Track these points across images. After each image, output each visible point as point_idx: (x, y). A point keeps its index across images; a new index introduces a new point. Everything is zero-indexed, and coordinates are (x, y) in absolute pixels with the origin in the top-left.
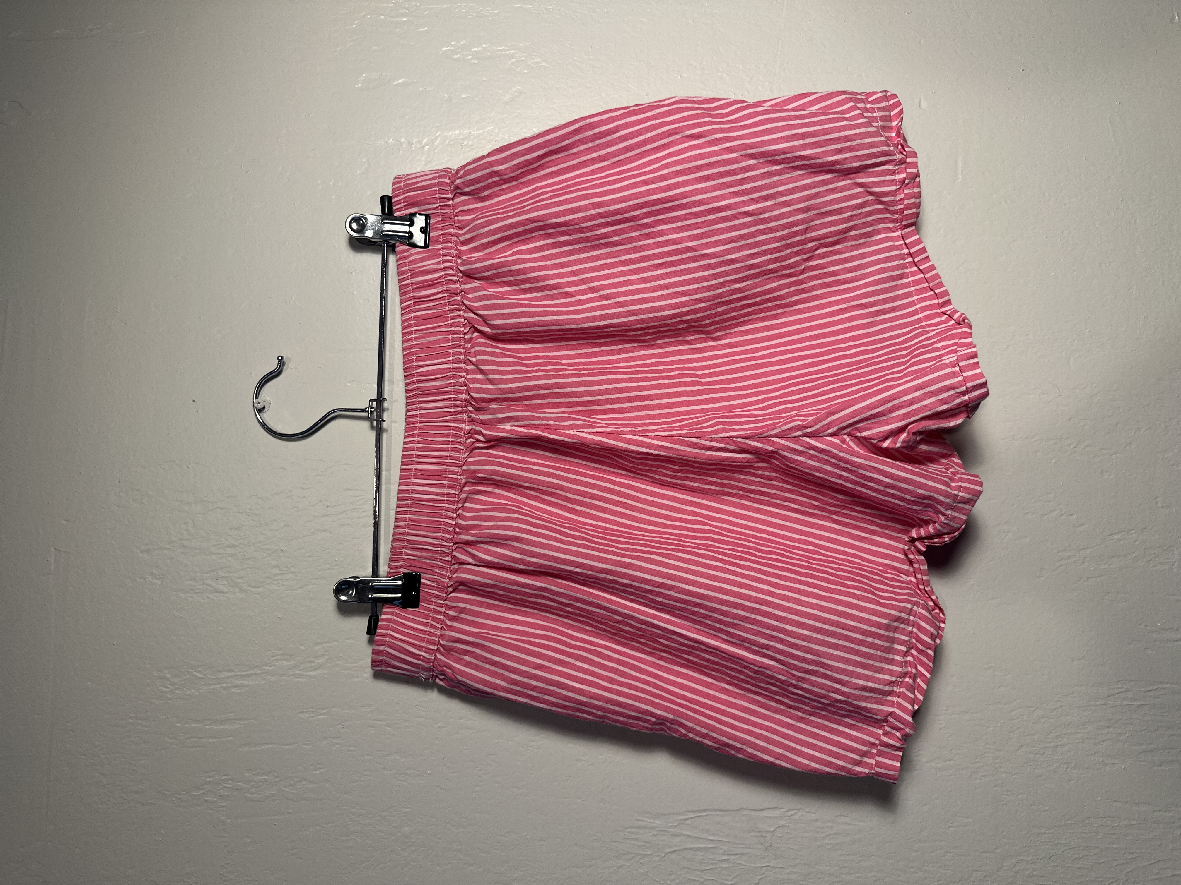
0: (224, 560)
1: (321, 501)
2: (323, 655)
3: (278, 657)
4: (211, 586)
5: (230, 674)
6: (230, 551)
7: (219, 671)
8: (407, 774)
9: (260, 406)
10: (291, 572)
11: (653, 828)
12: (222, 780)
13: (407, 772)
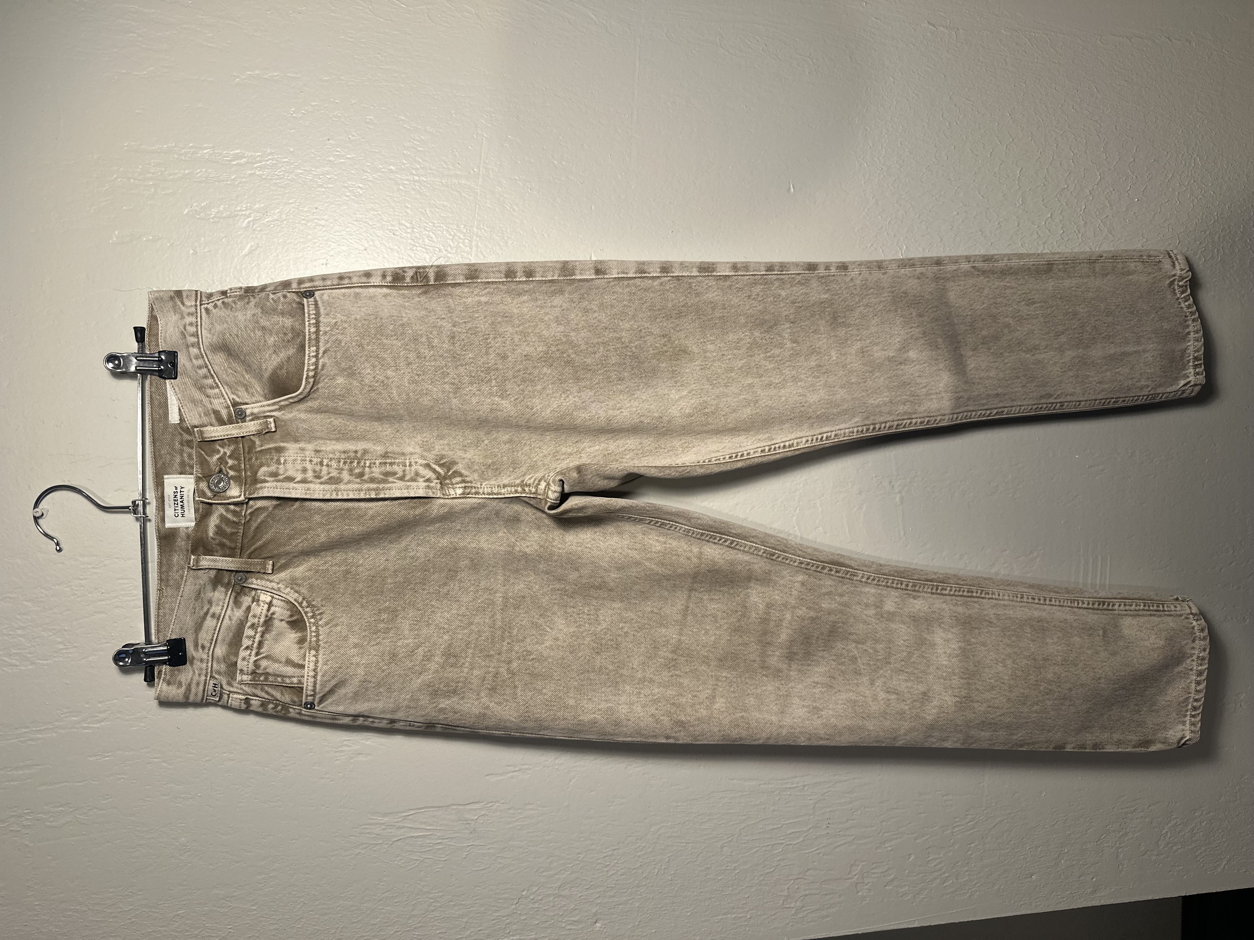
0: (15, 640)
1: (96, 589)
2: (105, 711)
3: (68, 714)
4: (5, 661)
5: (26, 730)
6: (19, 632)
7: (16, 729)
8: (183, 798)
9: (38, 515)
10: (75, 647)
11: (382, 824)
12: (25, 814)
13: (183, 796)
